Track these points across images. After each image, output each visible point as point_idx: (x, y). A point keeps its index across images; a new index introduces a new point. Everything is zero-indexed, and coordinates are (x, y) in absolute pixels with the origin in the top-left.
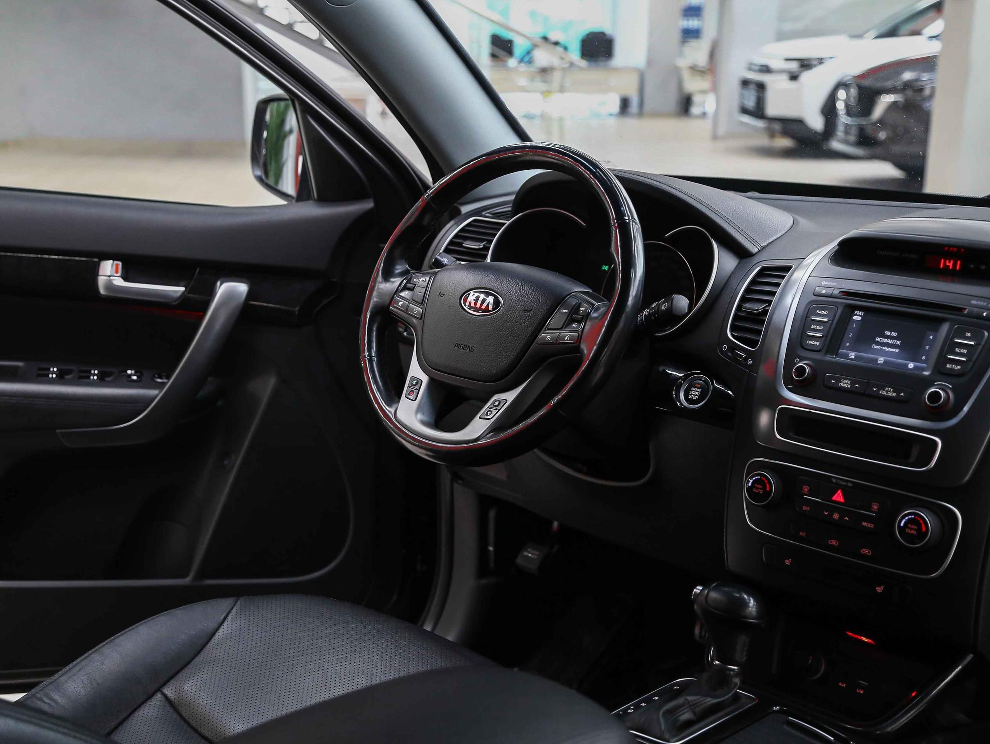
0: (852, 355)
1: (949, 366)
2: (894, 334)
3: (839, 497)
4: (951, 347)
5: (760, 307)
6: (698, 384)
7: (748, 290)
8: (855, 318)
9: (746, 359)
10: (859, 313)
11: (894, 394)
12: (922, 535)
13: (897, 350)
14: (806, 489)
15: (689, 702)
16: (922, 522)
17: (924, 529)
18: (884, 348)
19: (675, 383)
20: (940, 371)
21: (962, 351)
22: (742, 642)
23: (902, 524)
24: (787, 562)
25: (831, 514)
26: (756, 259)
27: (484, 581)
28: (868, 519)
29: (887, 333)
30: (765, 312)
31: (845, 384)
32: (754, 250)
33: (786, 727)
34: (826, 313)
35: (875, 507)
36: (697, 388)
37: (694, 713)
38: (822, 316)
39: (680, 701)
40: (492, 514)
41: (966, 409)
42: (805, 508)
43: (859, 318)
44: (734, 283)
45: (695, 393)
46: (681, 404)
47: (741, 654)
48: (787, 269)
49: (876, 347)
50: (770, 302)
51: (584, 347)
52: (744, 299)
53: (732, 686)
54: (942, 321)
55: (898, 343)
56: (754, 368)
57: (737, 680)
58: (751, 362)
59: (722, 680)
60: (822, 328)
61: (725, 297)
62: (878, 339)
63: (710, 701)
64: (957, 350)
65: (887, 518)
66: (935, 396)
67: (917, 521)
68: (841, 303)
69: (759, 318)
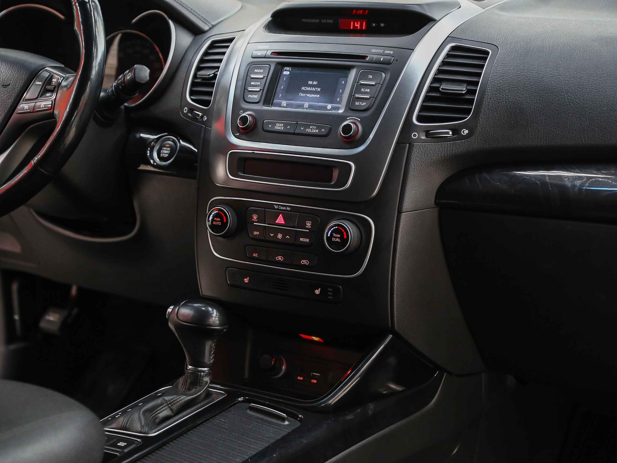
0: (284, 103)
1: (357, 103)
2: (315, 83)
3: (280, 220)
4: (357, 87)
5: (211, 73)
6: (168, 144)
7: (202, 61)
8: (285, 73)
9: (202, 117)
10: (288, 68)
11: (317, 131)
12: (344, 241)
13: (318, 96)
14: (255, 217)
15: (166, 401)
16: (343, 230)
17: (345, 237)
18: (308, 95)
19: (145, 144)
20: (350, 108)
21: (367, 90)
22: (209, 346)
23: (329, 235)
24: (246, 280)
25: (276, 235)
26: (208, 35)
27: (13, 347)
28: (305, 235)
29: (310, 83)
30: (215, 76)
31: (279, 127)
32: (206, 28)
33: (249, 412)
34: (261, 71)
35: (309, 224)
36: (167, 147)
37: (171, 410)
38: (259, 74)
39: (159, 401)
40: (15, 287)
41: (371, 137)
42: (256, 233)
43: (288, 73)
44: (189, 56)
45: (165, 152)
46: (154, 162)
47: (208, 358)
48: (230, 40)
49: (302, 95)
50: (218, 68)
52: (199, 69)
53: (203, 384)
54: (349, 68)
55: (319, 89)
56: (208, 124)
57: (207, 379)
58: (206, 119)
59: (196, 381)
60: (259, 83)
61: (183, 69)
62: (303, 88)
63: (185, 398)
64: (363, 90)
65: (317, 231)
66: (347, 129)
67: (340, 230)
68: (273, 62)
69: (210, 82)
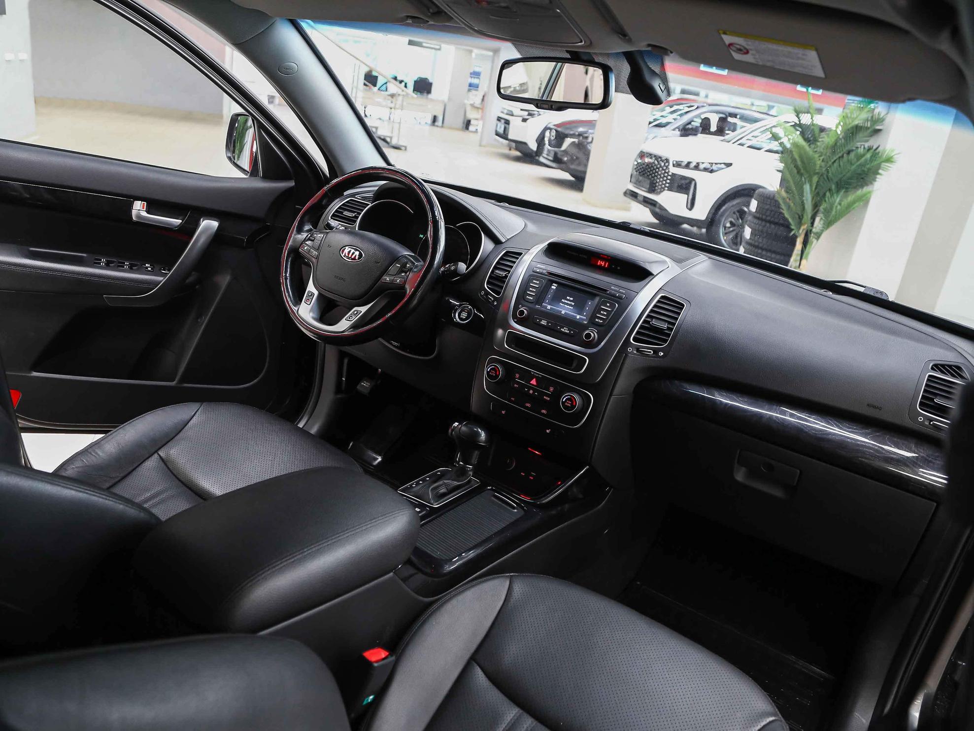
0: (549, 307)
1: (597, 320)
2: (571, 299)
3: (534, 382)
4: (598, 310)
5: (504, 274)
6: (466, 310)
7: (498, 263)
8: (553, 287)
9: (493, 301)
10: (555, 285)
11: (568, 332)
12: (573, 407)
13: (572, 308)
14: (517, 376)
15: (445, 483)
16: (574, 400)
17: (574, 404)
18: (566, 306)
19: (453, 308)
20: (592, 322)
21: (604, 313)
22: (476, 453)
23: (564, 400)
24: (503, 412)
25: (529, 390)
26: (503, 246)
27: (339, 396)
28: (548, 395)
29: (568, 298)
30: (506, 277)
31: (544, 322)
32: (503, 240)
33: (493, 498)
34: (538, 282)
35: (552, 389)
36: (466, 312)
37: (447, 489)
38: (536, 283)
39: (441, 482)
40: (346, 361)
41: (603, 344)
42: (516, 385)
43: (555, 288)
44: (491, 257)
45: (464, 315)
46: (456, 320)
47: (474, 460)
48: (520, 254)
49: (562, 304)
50: (509, 272)
51: (407, 286)
52: (495, 268)
53: (468, 475)
54: (595, 295)
55: (573, 304)
56: (498, 307)
57: (471, 473)
58: (496, 303)
59: (462, 472)
60: (535, 290)
61: (486, 265)
62: (563, 300)
63: (456, 483)
64: (602, 312)
65: (556, 396)
66: (588, 336)
67: (571, 399)
68: (547, 278)
69: (502, 279)
